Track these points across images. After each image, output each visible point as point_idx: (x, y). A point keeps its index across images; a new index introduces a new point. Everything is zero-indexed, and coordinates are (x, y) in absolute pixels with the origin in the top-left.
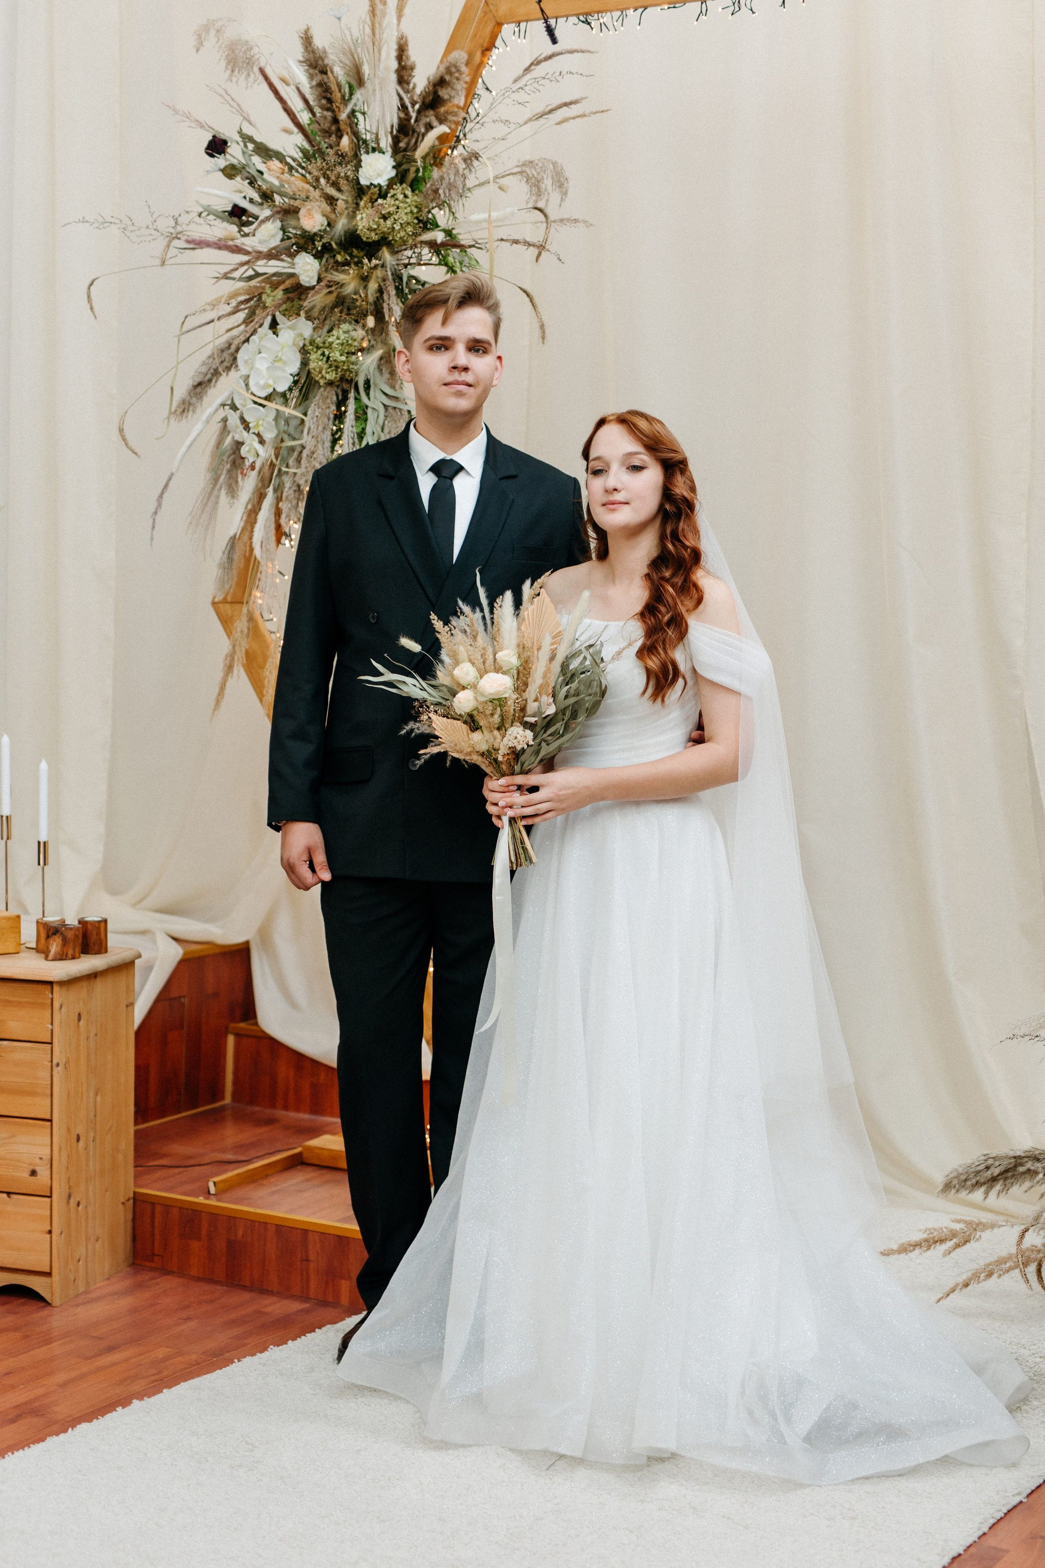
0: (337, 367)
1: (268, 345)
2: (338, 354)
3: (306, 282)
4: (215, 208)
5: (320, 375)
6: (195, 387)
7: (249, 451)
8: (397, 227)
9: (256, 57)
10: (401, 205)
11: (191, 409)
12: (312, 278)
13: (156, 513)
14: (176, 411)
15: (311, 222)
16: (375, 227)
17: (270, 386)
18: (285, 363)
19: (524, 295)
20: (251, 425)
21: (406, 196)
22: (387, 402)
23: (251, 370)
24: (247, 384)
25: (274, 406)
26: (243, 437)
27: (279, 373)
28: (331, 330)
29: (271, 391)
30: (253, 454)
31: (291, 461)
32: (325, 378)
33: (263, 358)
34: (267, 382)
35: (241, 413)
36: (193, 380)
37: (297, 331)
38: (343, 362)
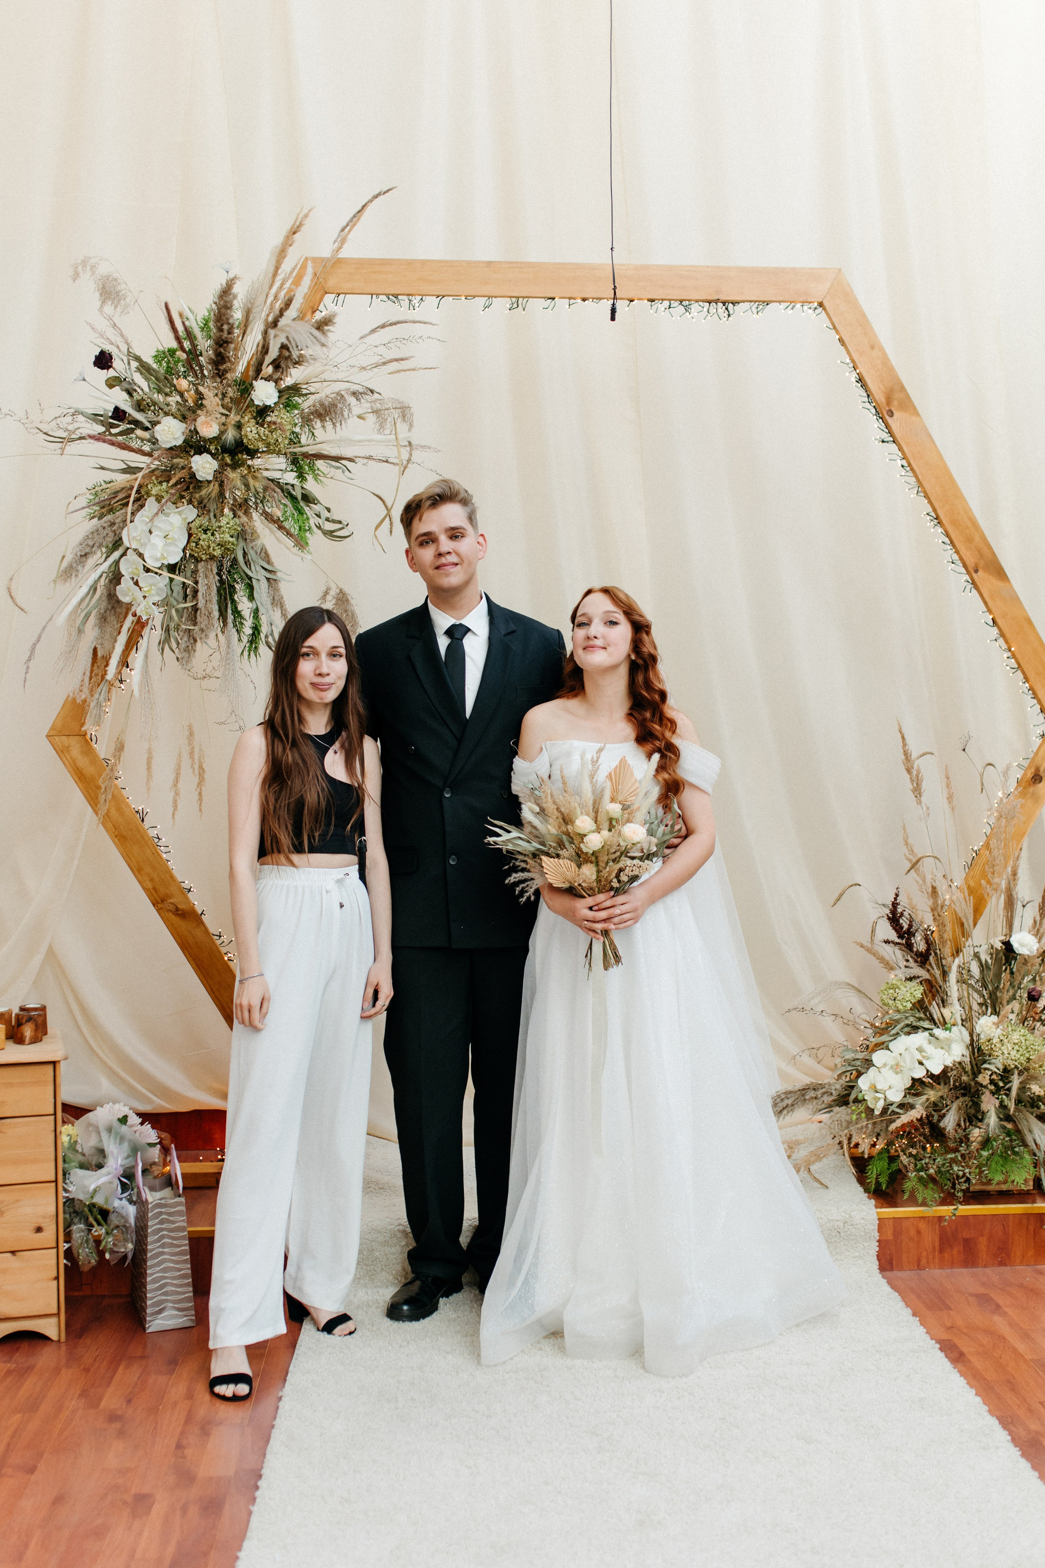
0: (220, 545)
1: (161, 525)
2: (227, 536)
3: (200, 475)
4: (86, 410)
5: (204, 552)
6: (81, 556)
7: (141, 611)
9: (124, 292)
11: (74, 575)
12: (209, 474)
13: (29, 660)
14: (62, 575)
15: (208, 429)
16: (264, 438)
17: (164, 558)
18: (175, 541)
19: (379, 500)
20: (145, 589)
22: (268, 575)
23: (144, 545)
24: (141, 555)
25: (166, 574)
26: (134, 599)
27: (172, 548)
28: (215, 516)
29: (166, 563)
30: (147, 613)
31: (183, 619)
32: (210, 554)
33: (156, 535)
34: (162, 555)
35: (133, 579)
36: (80, 550)
37: (184, 516)
38: (229, 542)
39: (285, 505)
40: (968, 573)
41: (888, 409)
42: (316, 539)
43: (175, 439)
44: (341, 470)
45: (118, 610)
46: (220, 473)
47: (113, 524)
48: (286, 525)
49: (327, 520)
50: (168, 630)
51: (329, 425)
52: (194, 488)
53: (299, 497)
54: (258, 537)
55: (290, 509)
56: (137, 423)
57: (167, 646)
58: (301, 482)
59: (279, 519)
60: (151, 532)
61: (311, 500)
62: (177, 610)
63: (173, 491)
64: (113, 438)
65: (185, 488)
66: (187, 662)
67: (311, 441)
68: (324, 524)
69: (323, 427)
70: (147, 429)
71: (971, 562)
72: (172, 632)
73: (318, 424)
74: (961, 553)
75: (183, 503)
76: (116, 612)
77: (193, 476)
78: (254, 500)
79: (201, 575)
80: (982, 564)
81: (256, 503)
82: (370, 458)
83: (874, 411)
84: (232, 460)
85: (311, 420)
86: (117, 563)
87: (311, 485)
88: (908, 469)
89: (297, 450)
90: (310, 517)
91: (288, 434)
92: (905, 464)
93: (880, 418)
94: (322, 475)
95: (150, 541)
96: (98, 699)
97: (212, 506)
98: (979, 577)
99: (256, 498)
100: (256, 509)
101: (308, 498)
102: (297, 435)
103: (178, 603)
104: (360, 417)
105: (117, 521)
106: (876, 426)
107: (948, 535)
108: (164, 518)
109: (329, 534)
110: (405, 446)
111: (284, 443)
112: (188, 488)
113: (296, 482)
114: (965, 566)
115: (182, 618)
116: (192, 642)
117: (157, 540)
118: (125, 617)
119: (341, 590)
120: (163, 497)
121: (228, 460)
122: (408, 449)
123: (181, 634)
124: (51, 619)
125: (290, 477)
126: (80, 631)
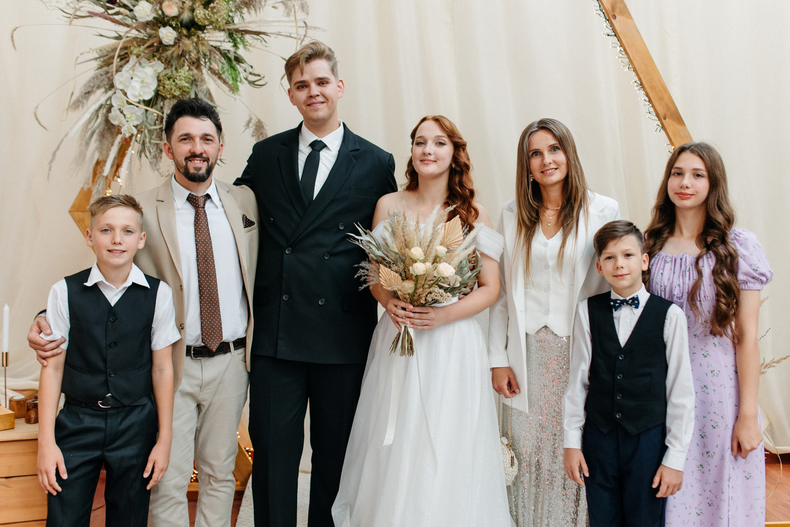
0: (180, 89)
1: (139, 74)
2: (184, 82)
3: (165, 42)
5: (168, 93)
6: (86, 93)
7: (126, 131)
8: (219, 20)
10: (223, 8)
11: (81, 106)
12: (171, 40)
13: (52, 161)
14: (72, 106)
15: (171, 10)
16: (208, 18)
17: (140, 96)
18: (149, 84)
20: (128, 116)
21: (225, 5)
23: (127, 87)
24: (125, 94)
25: (143, 107)
26: (121, 123)
27: (146, 90)
28: (176, 69)
29: (142, 99)
30: (129, 132)
31: (153, 137)
32: (172, 94)
33: (136, 81)
34: (140, 94)
35: (120, 109)
36: (85, 89)
37: (155, 68)
38: (185, 87)
39: (223, 63)
40: (660, 119)
41: (612, 14)
42: (244, 87)
43: (148, 16)
44: (259, 41)
45: (113, 130)
46: (179, 40)
47: (107, 73)
48: (223, 76)
49: (251, 73)
50: (144, 144)
51: (253, 12)
52: (163, 50)
53: (233, 58)
54: (205, 83)
55: (226, 66)
56: (125, 6)
57: (143, 155)
58: (235, 49)
59: (219, 73)
60: (132, 78)
61: (240, 60)
62: (149, 131)
63: (147, 51)
64: (111, 17)
65: (155, 50)
66: (155, 165)
67: (241, 21)
68: (248, 76)
69: (250, 13)
70: (131, 10)
71: (661, 113)
72: (146, 145)
73: (245, 10)
74: (656, 107)
75: (154, 60)
76: (111, 132)
77: (161, 43)
78: (203, 60)
79: (166, 108)
80: (669, 113)
81: (205, 63)
82: (279, 34)
83: (603, 16)
84: (187, 32)
85: (241, 8)
86: (110, 98)
87: (241, 52)
88: (624, 53)
89: (231, 27)
90: (241, 72)
91: (225, 16)
92: (622, 49)
93: (608, 20)
94: (249, 45)
95: (131, 84)
96: (98, 188)
97: (174, 63)
98: (667, 122)
99: (205, 59)
100: (205, 66)
101: (238, 60)
102: (232, 17)
103: (151, 125)
104: (274, 7)
105: (110, 71)
106: (605, 25)
107: (647, 95)
108: (141, 69)
109: (252, 83)
110: (303, 27)
111: (222, 23)
112: (158, 51)
113: (232, 49)
114: (658, 115)
115: (153, 135)
116: (159, 151)
117: (136, 84)
118: (117, 135)
119: (259, 120)
120: (140, 55)
121: (185, 32)
122: (305, 29)
123: (152, 146)
124: (66, 135)
125: (228, 46)
126: (87, 144)
